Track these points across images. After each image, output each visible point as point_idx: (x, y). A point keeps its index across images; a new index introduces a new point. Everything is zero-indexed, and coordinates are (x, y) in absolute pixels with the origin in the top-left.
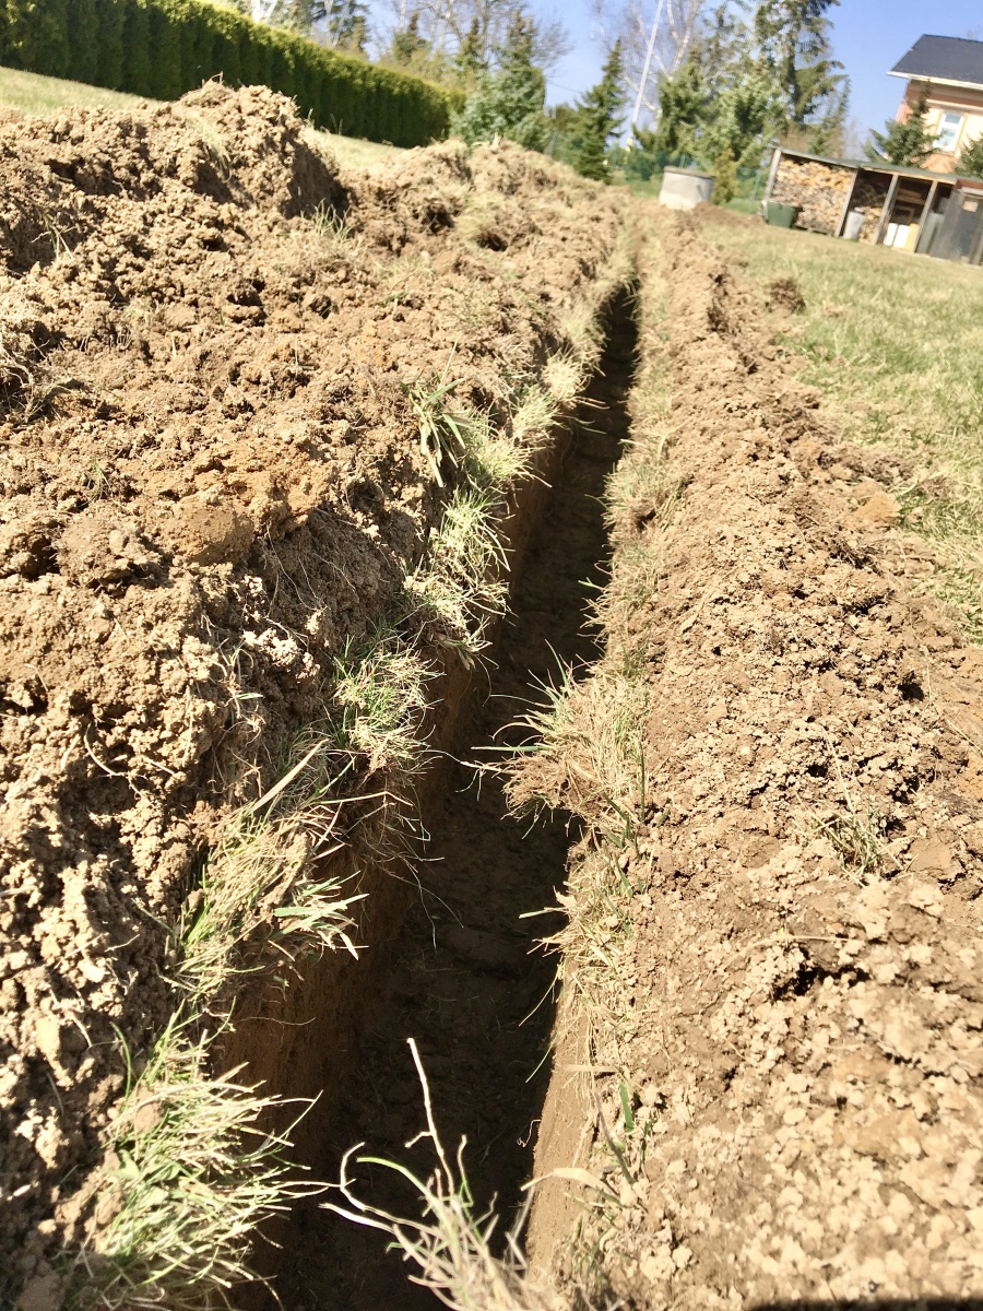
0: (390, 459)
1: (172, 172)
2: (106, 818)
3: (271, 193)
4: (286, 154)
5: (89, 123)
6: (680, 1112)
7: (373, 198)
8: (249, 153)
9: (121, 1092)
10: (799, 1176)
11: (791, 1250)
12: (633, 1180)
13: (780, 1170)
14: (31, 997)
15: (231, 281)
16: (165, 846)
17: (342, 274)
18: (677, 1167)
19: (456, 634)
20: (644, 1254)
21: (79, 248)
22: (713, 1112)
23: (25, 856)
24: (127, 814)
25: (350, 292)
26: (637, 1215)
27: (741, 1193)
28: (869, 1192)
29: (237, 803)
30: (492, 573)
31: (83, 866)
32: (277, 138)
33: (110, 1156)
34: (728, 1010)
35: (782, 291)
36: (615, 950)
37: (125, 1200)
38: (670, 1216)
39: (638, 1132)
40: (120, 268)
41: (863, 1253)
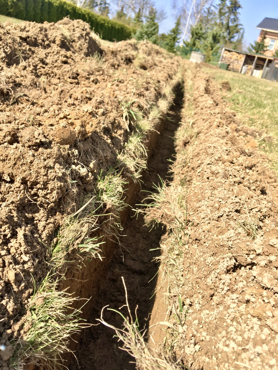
0: (114, 122)
1: (54, 42)
2: (30, 215)
3: (82, 50)
4: (86, 39)
5: (31, 27)
6: (197, 307)
7: (110, 53)
8: (76, 38)
9: (32, 294)
10: (235, 323)
11: (232, 344)
12: (183, 325)
13: (229, 321)
14: (7, 264)
15: (70, 73)
16: (48, 224)
17: (101, 72)
18: (196, 322)
19: (132, 173)
20: (186, 347)
21: (27, 61)
22: (207, 306)
23: (6, 223)
24: (37, 214)
25: (103, 78)
26: (184, 335)
27: (216, 328)
28: (256, 327)
29: (69, 214)
30: (142, 156)
31: (23, 228)
32: (84, 35)
33: (28, 313)
34: (212, 276)
35: (225, 85)
36: (177, 261)
37: (33, 325)
38: (194, 336)
39: (184, 312)
40: (38, 67)
41: (255, 345)
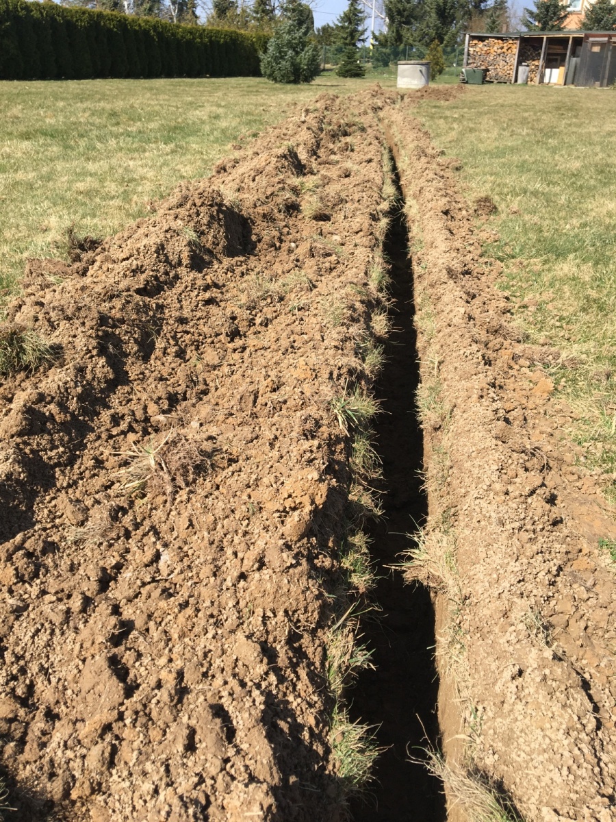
0: (330, 438)
6: (490, 714)
9: (329, 731)
10: (523, 735)
11: (523, 755)
12: (479, 736)
13: (518, 733)
14: (304, 710)
15: (225, 326)
18: (491, 732)
19: (371, 510)
20: (486, 758)
22: (500, 714)
23: (288, 668)
26: (482, 747)
27: (509, 740)
28: (540, 738)
30: (376, 465)
31: (301, 665)
32: (215, 213)
33: (333, 750)
34: (499, 684)
37: (342, 761)
38: (491, 746)
39: (478, 720)
40: (179, 335)
41: (539, 754)
